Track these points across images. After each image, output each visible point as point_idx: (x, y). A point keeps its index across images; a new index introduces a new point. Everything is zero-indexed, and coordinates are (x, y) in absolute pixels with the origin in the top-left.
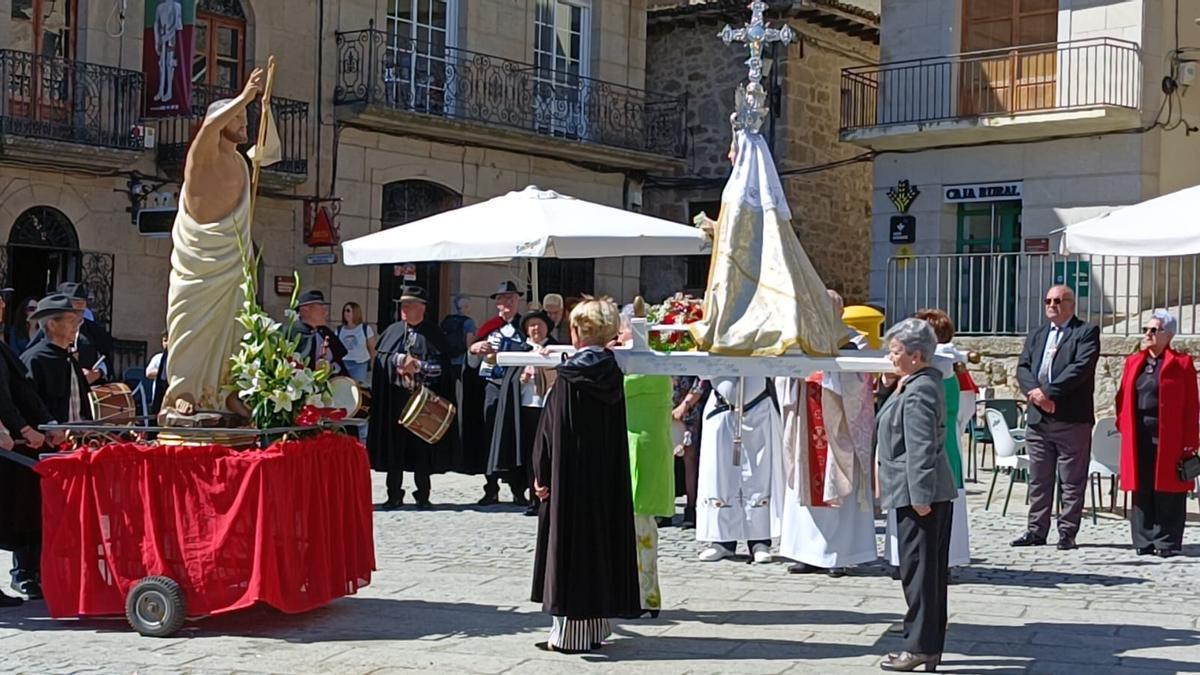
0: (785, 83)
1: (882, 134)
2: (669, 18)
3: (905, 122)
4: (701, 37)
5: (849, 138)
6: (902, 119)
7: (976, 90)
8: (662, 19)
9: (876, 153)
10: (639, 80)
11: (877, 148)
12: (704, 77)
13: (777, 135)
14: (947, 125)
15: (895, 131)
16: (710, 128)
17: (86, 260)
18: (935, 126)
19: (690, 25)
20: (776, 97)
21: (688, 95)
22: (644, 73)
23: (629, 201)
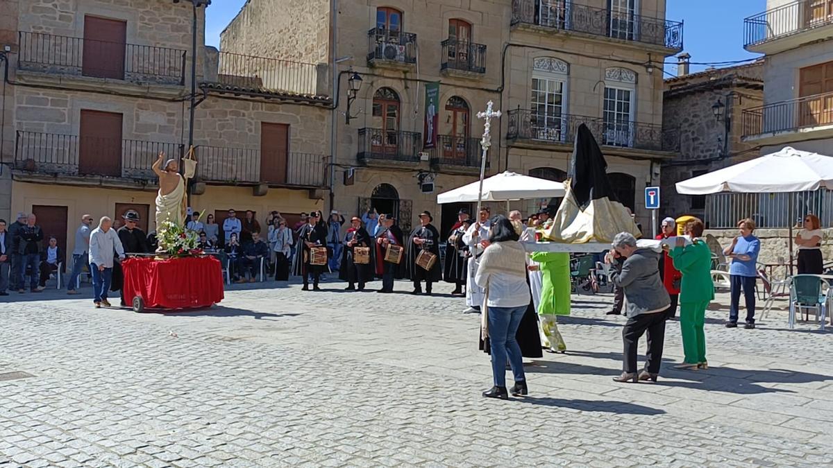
0: (732, 116)
2: (684, 91)
3: (768, 132)
4: (698, 99)
5: (745, 140)
7: (808, 115)
8: (680, 92)
9: (761, 147)
12: (699, 116)
13: (728, 140)
14: (785, 133)
15: (763, 136)
16: (701, 138)
17: (401, 203)
18: (780, 134)
19: (693, 94)
20: (728, 123)
21: (692, 124)
22: (661, 117)
23: (654, 172)
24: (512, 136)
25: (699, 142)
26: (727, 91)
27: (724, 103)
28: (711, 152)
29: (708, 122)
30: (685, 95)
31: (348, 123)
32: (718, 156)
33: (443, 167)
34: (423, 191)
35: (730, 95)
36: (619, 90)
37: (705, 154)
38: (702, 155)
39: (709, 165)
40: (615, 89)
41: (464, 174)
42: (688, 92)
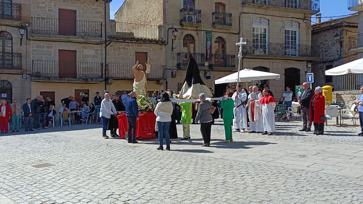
0: (343, 40)
1: (356, 49)
2: (320, 30)
4: (327, 33)
5: (350, 51)
6: (360, 46)
9: (357, 53)
10: (310, 44)
11: (357, 52)
12: (327, 41)
13: (342, 51)
16: (329, 51)
19: (324, 31)
20: (341, 43)
21: (325, 45)
22: (311, 42)
23: (308, 66)
24: (244, 53)
25: (328, 52)
26: (340, 29)
27: (339, 35)
28: (334, 57)
29: (332, 43)
30: (321, 32)
31: (172, 50)
32: (337, 58)
33: (214, 68)
34: (206, 79)
35: (342, 31)
36: (291, 31)
37: (331, 57)
38: (329, 58)
39: (333, 62)
40: (289, 31)
41: (224, 71)
42: (322, 30)
